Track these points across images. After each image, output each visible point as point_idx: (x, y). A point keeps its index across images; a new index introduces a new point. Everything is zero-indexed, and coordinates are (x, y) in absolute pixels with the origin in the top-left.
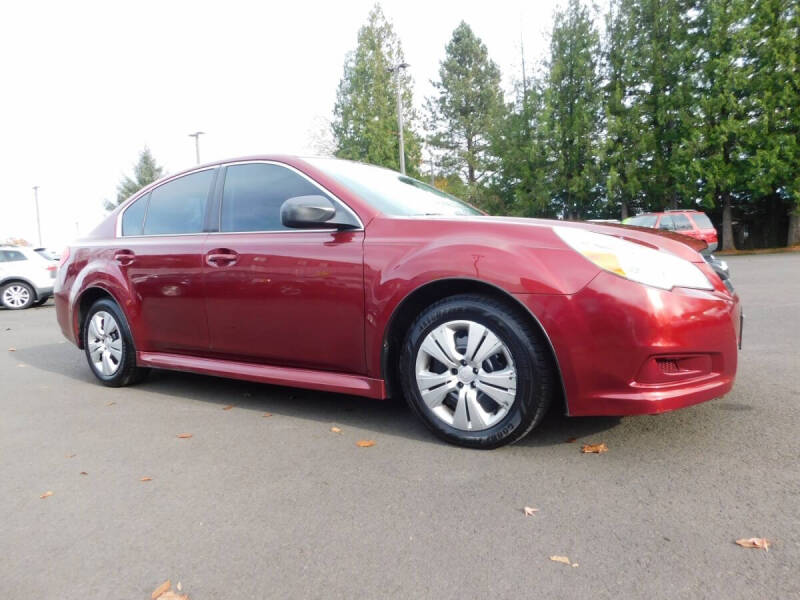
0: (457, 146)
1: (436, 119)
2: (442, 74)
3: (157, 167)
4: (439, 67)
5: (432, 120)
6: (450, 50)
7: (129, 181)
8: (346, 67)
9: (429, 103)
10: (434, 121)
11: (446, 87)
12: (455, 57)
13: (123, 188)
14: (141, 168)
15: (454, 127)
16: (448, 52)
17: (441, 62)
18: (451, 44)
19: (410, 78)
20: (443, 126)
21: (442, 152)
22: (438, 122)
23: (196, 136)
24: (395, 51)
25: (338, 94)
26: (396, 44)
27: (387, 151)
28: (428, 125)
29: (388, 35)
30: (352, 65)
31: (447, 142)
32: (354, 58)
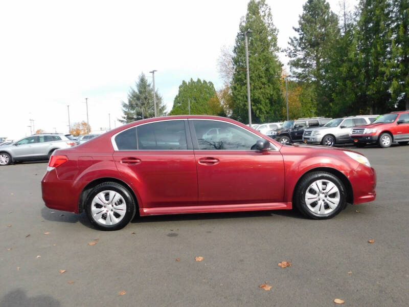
0: (309, 66)
1: (296, 50)
2: (300, 23)
3: (148, 84)
4: (299, 19)
5: (293, 51)
6: (305, 8)
7: (134, 92)
8: (240, 25)
9: (292, 41)
10: (295, 52)
11: (303, 31)
12: (309, 12)
13: (131, 96)
14: (140, 85)
15: (307, 55)
16: (305, 9)
17: (300, 16)
18: (306, 4)
19: (275, 30)
20: (301, 55)
21: (300, 70)
22: (298, 52)
23: (153, 72)
24: (267, 14)
25: (236, 41)
26: (268, 10)
27: (260, 73)
28: (292, 54)
29: (263, 5)
30: (244, 24)
31: (304, 64)
32: (245, 19)
